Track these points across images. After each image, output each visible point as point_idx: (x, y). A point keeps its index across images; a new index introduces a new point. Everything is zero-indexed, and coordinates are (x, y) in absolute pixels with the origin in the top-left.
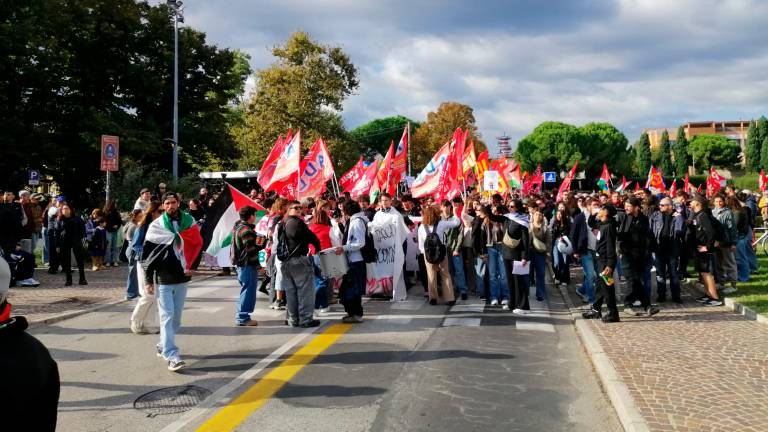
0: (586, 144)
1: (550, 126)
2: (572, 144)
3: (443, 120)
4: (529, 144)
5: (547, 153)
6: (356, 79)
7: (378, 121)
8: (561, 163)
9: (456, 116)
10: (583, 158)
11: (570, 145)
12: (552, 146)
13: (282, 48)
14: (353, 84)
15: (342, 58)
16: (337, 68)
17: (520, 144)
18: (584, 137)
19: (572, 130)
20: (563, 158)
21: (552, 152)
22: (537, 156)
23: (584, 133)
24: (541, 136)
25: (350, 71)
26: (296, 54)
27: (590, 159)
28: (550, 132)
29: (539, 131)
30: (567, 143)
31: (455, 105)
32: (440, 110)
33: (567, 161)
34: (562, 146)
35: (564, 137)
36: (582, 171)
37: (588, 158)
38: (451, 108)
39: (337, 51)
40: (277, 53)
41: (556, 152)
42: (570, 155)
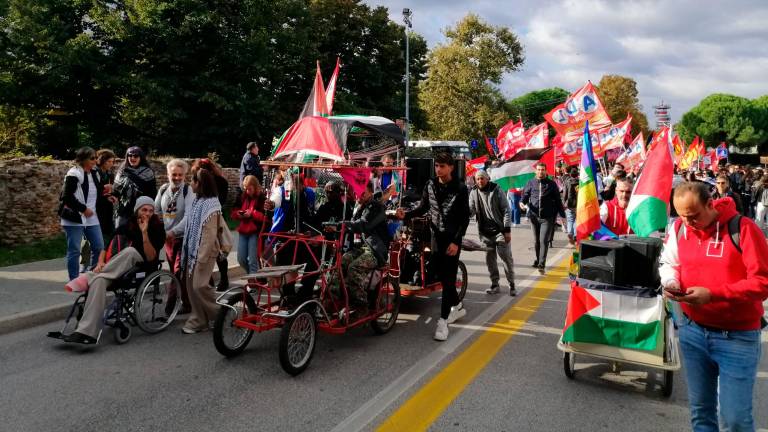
0: (759, 118)
1: (719, 98)
2: (744, 118)
3: (605, 93)
4: (695, 117)
5: (715, 127)
6: (522, 57)
7: (534, 94)
8: (730, 137)
9: (619, 90)
10: (756, 133)
11: (741, 118)
12: (721, 120)
13: (454, 29)
14: (518, 61)
15: (510, 38)
16: (503, 45)
17: (685, 117)
18: (757, 111)
19: (744, 103)
20: (733, 132)
21: (721, 126)
22: (704, 130)
23: (758, 106)
24: (709, 109)
25: (517, 49)
26: (466, 35)
27: (764, 134)
28: (719, 105)
29: (706, 103)
30: (738, 117)
31: (617, 79)
32: (602, 83)
33: (737, 136)
34: (732, 120)
35: (734, 110)
36: (754, 146)
37: (761, 133)
38: (614, 82)
39: (505, 31)
40: (450, 35)
41: (725, 126)
42: (740, 130)
